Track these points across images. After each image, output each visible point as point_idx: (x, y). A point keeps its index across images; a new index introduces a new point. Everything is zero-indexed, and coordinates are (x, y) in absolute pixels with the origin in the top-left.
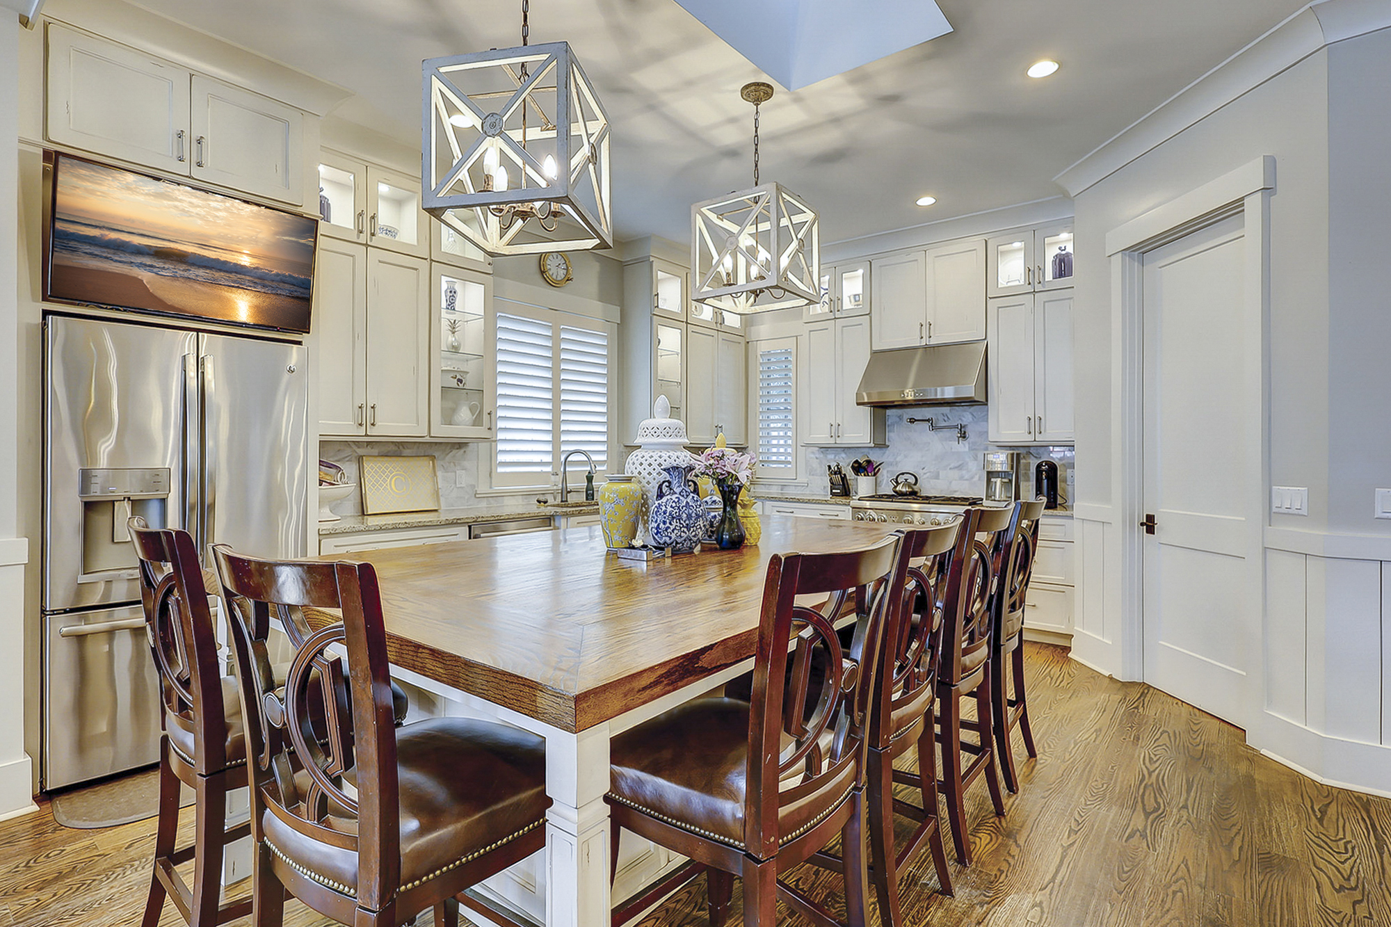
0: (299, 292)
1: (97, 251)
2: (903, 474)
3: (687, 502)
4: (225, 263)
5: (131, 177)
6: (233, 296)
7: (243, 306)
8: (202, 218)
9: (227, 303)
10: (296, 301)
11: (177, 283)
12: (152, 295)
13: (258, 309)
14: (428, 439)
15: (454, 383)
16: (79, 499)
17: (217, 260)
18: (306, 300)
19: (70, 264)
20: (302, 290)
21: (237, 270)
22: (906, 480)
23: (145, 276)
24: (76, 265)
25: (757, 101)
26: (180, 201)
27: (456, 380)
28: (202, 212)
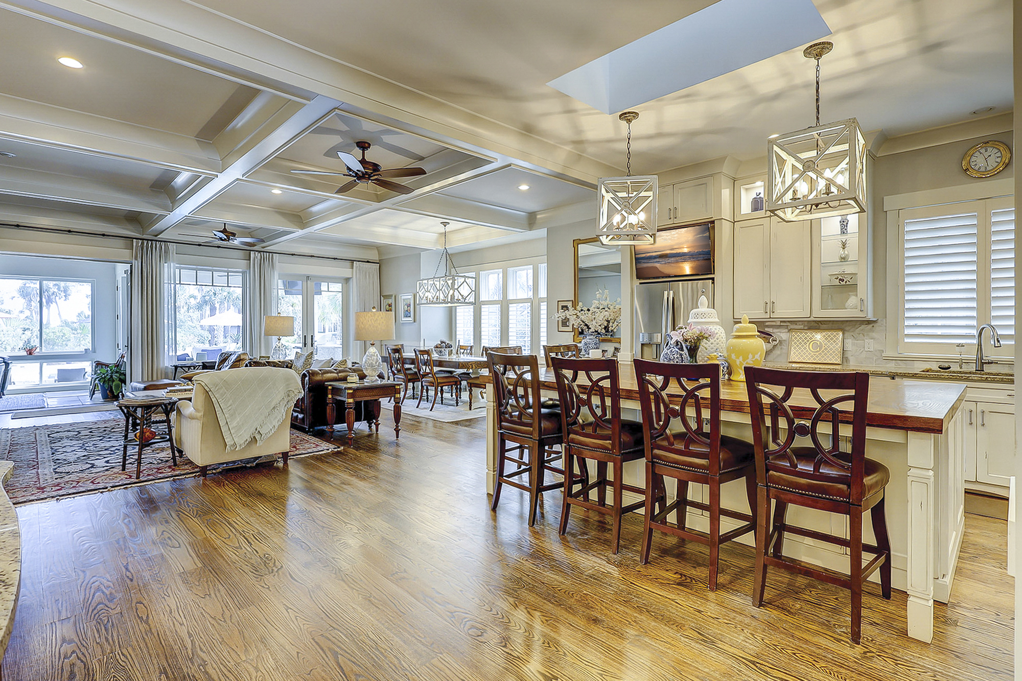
0: (706, 257)
1: (645, 261)
6: (682, 265)
7: (687, 268)
8: (670, 239)
9: (682, 268)
11: (666, 265)
13: (693, 268)
17: (677, 253)
20: (707, 256)
21: (684, 254)
23: (657, 265)
27: (838, 280)
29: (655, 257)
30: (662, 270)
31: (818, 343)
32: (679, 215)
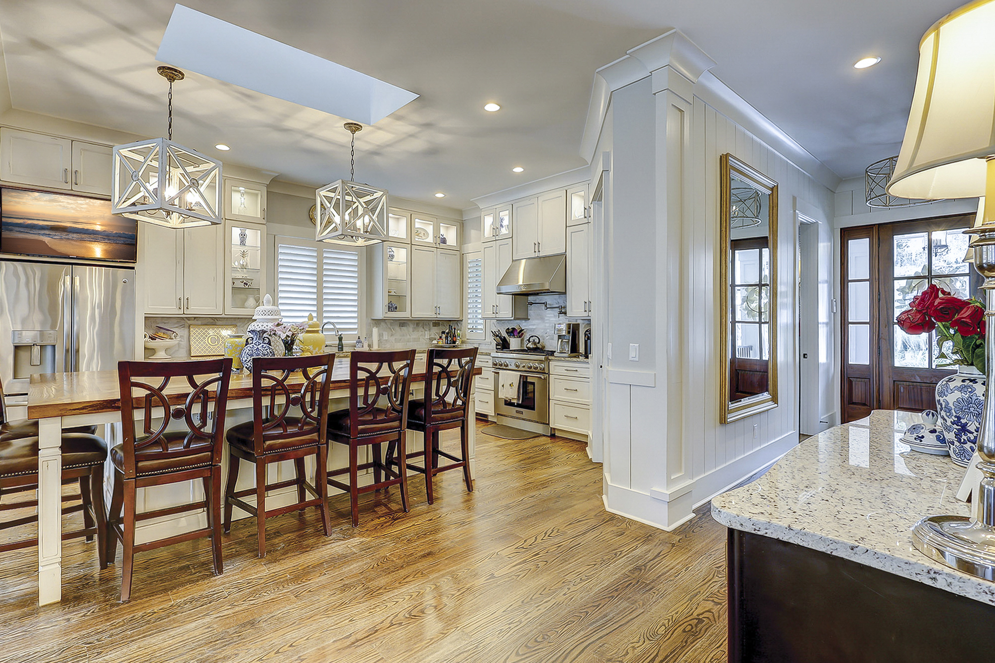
0: (129, 241)
1: (22, 230)
2: (532, 336)
3: (258, 348)
4: (87, 230)
5: (36, 194)
7: (98, 250)
8: (74, 209)
10: (127, 246)
11: (63, 242)
12: (50, 248)
13: (106, 251)
14: (223, 316)
15: (242, 285)
16: (12, 344)
17: (83, 229)
18: (134, 245)
19: (10, 237)
20: (130, 240)
21: (94, 232)
22: (534, 340)
23: (46, 239)
24: (12, 237)
25: (353, 132)
26: (62, 202)
28: (74, 206)
29: (43, 228)
30: (54, 247)
31: (216, 337)
32: (81, 180)
